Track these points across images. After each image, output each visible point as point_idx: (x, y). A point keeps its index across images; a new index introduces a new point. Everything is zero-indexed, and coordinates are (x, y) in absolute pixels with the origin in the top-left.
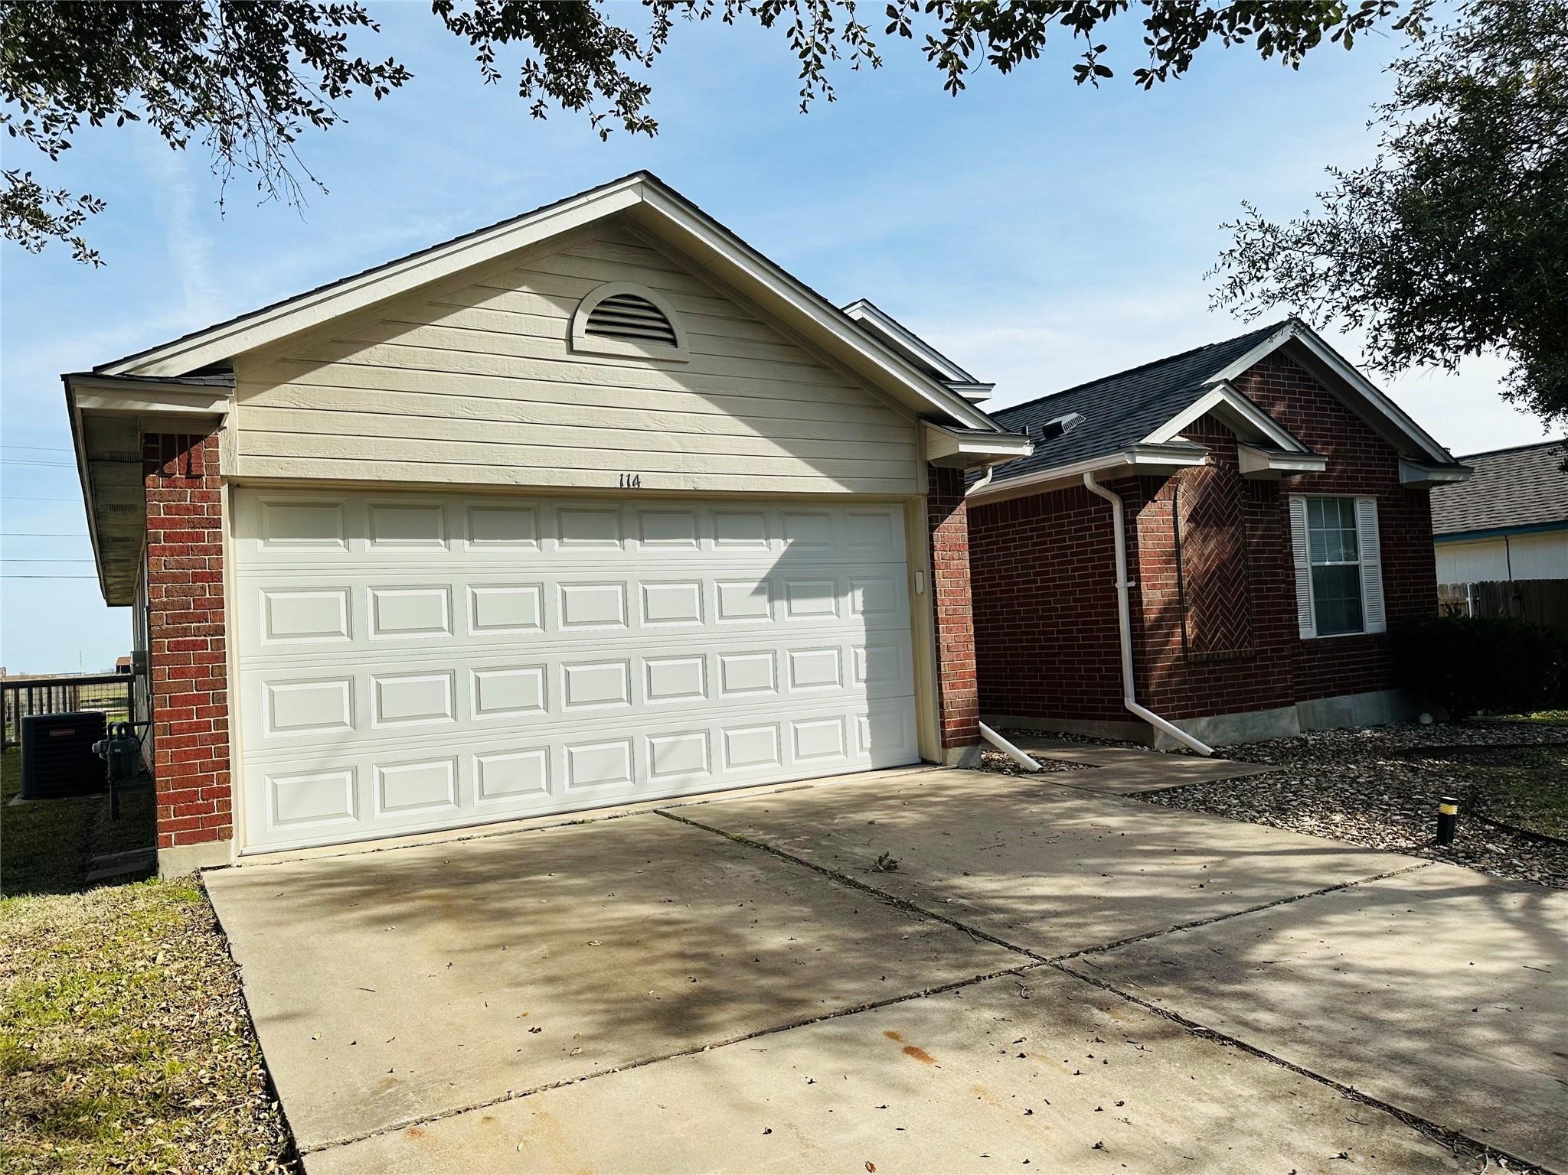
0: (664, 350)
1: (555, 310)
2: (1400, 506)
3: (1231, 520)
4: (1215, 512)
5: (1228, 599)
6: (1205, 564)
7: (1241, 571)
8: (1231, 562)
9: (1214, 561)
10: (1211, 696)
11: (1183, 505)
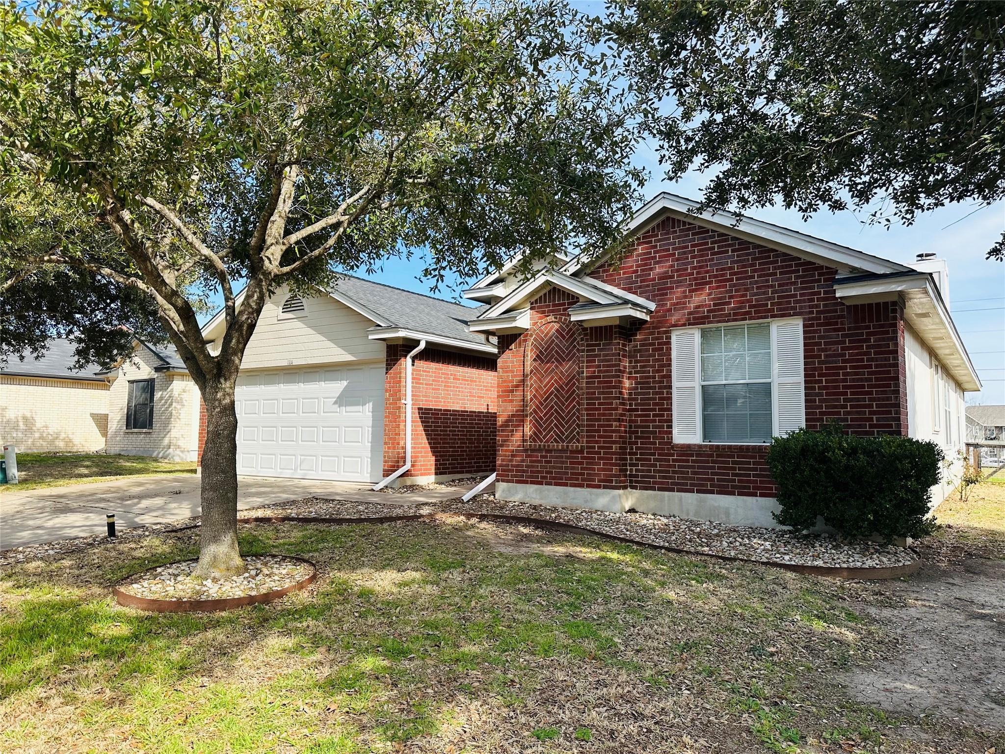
0: (302, 314)
1: (275, 308)
2: (836, 323)
3: (570, 356)
4: (557, 352)
5: (562, 410)
6: (545, 386)
7: (574, 391)
8: (567, 385)
9: (553, 384)
10: (541, 472)
11: (532, 350)
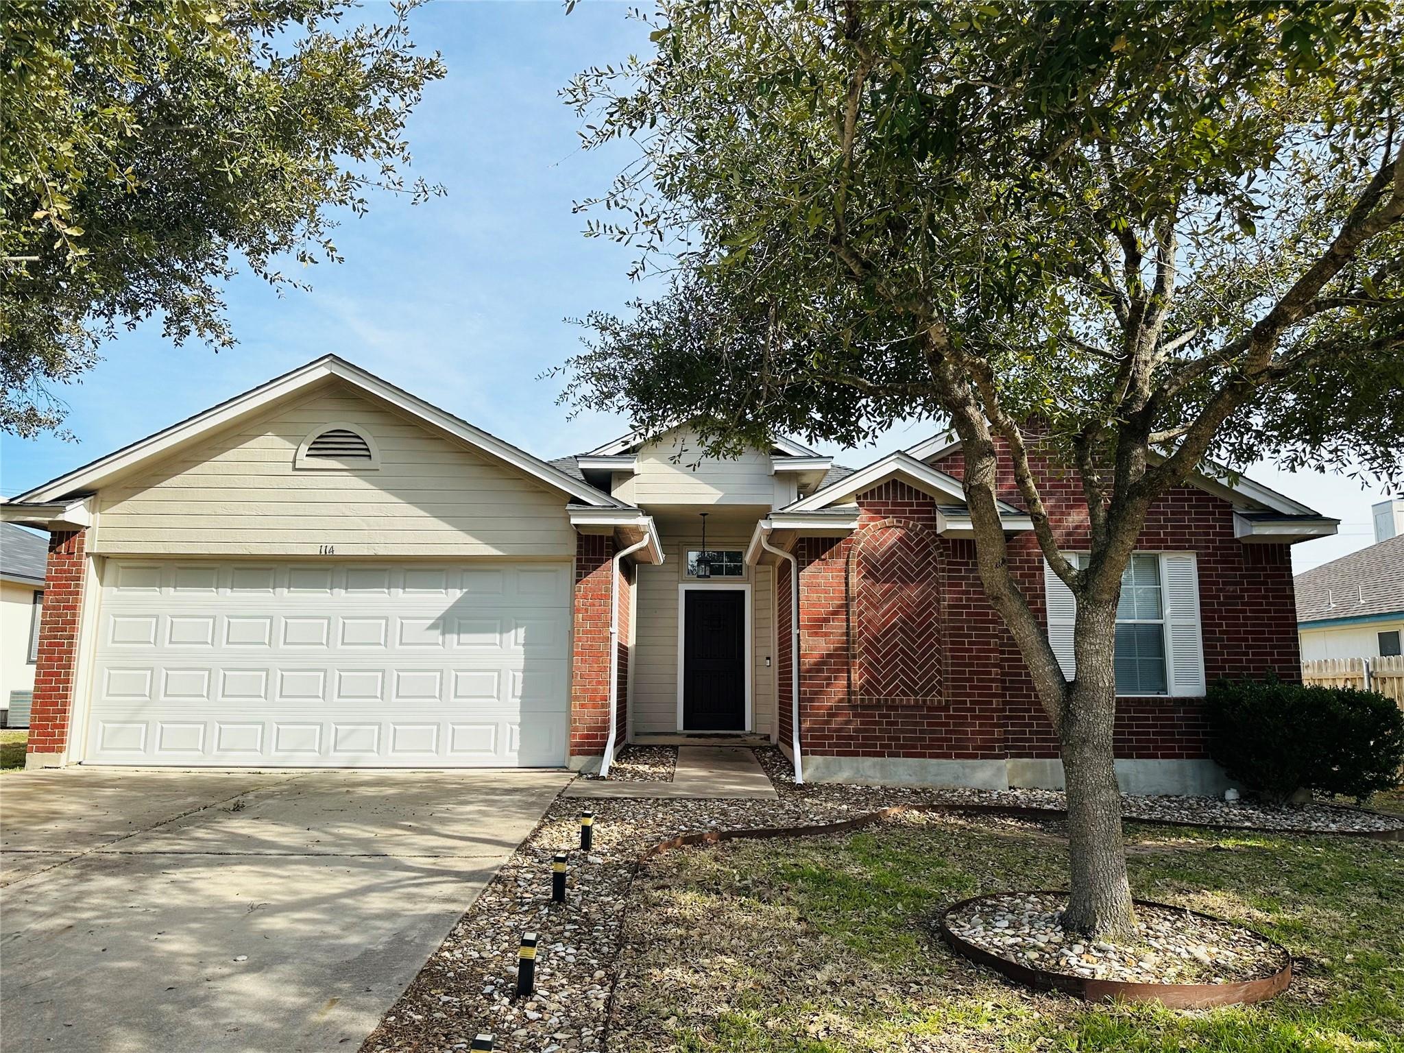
0: (362, 463)
1: (288, 445)
2: (1233, 562)
3: (921, 576)
4: (900, 568)
5: (912, 649)
6: (883, 616)
7: (931, 624)
8: (919, 615)
9: (895, 613)
10: (882, 738)
11: (859, 564)
